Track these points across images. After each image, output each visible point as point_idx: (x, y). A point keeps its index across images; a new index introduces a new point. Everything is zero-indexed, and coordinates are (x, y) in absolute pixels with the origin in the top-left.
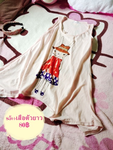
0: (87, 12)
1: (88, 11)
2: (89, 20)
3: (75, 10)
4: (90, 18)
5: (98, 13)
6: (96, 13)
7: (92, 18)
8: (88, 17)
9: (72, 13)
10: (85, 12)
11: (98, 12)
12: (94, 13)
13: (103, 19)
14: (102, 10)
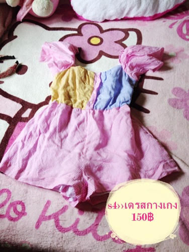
0: (106, 21)
1: (107, 19)
2: (113, 31)
3: (88, 20)
4: (112, 28)
5: (122, 19)
6: (120, 19)
7: (115, 28)
8: (110, 28)
9: (85, 26)
10: (103, 20)
11: (123, 17)
12: (116, 20)
13: (131, 27)
14: (128, 13)
